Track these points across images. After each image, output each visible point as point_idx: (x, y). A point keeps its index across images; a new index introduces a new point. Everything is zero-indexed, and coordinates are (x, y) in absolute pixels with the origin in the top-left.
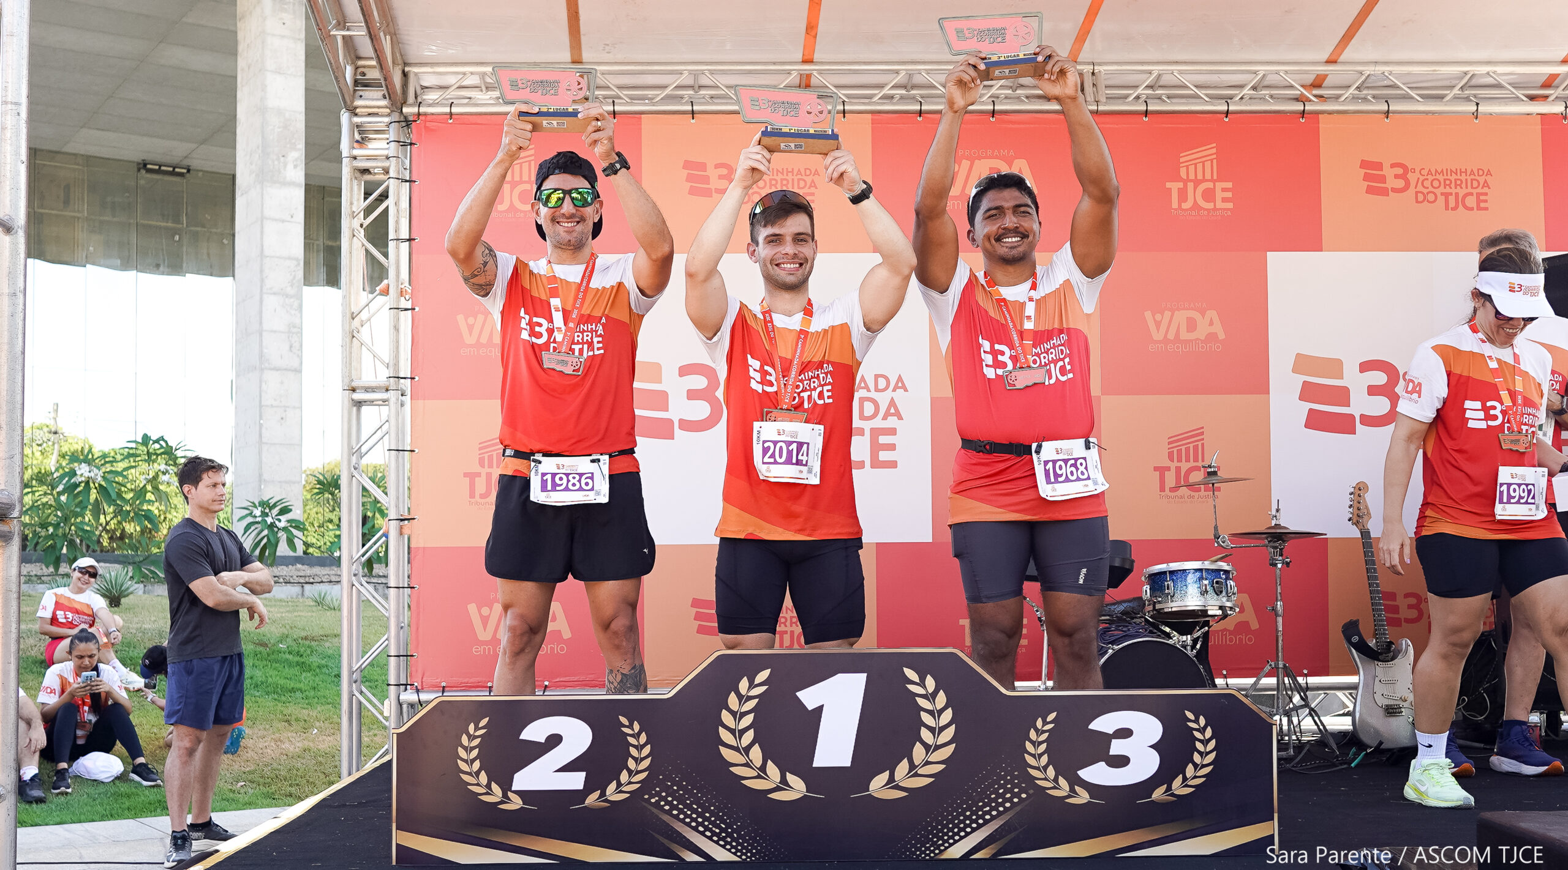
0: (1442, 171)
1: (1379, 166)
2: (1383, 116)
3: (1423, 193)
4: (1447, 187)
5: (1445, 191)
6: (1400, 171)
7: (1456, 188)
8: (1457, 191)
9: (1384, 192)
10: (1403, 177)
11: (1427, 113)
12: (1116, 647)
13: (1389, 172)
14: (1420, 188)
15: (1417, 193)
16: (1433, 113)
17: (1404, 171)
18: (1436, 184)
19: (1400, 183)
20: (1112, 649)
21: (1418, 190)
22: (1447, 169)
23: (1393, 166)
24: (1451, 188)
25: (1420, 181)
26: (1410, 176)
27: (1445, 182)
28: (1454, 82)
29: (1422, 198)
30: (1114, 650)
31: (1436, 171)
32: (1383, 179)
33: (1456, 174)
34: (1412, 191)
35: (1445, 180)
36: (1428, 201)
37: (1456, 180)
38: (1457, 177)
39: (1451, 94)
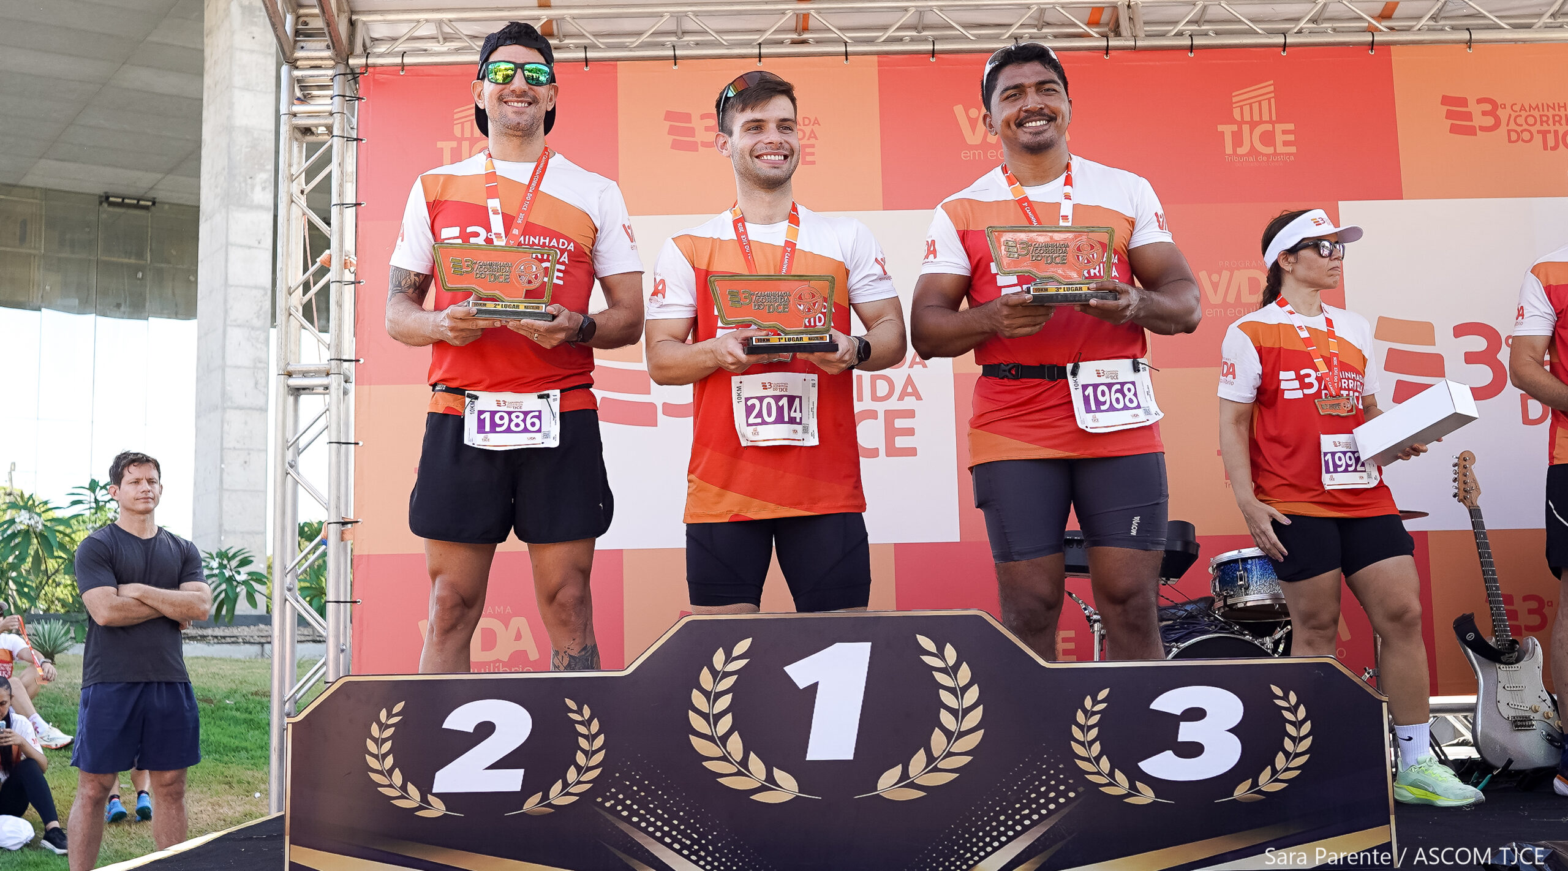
0: (1537, 106)
1: (1463, 102)
2: (1464, 46)
3: (1516, 131)
4: (1544, 124)
5: (1542, 128)
6: (1488, 107)
7: (1554, 125)
8: (1555, 128)
9: (1471, 131)
10: (1492, 113)
11: (1516, 41)
12: (1182, 646)
13: (1475, 109)
14: (1512, 126)
15: (1509, 131)
16: (1524, 41)
17: (1493, 107)
18: (1531, 120)
19: (1490, 121)
20: (1177, 647)
21: (1509, 128)
22: (1543, 104)
23: (1480, 101)
24: (1549, 125)
25: (1512, 119)
26: (1500, 112)
27: (1541, 118)
28: (1544, 9)
29: (1515, 137)
30: (1178, 648)
31: (1530, 106)
32: (1468, 116)
33: (1554, 109)
34: (1503, 129)
35: (1541, 116)
36: (1523, 140)
37: (1554, 116)
38: (1554, 113)
39: (1540, 22)
